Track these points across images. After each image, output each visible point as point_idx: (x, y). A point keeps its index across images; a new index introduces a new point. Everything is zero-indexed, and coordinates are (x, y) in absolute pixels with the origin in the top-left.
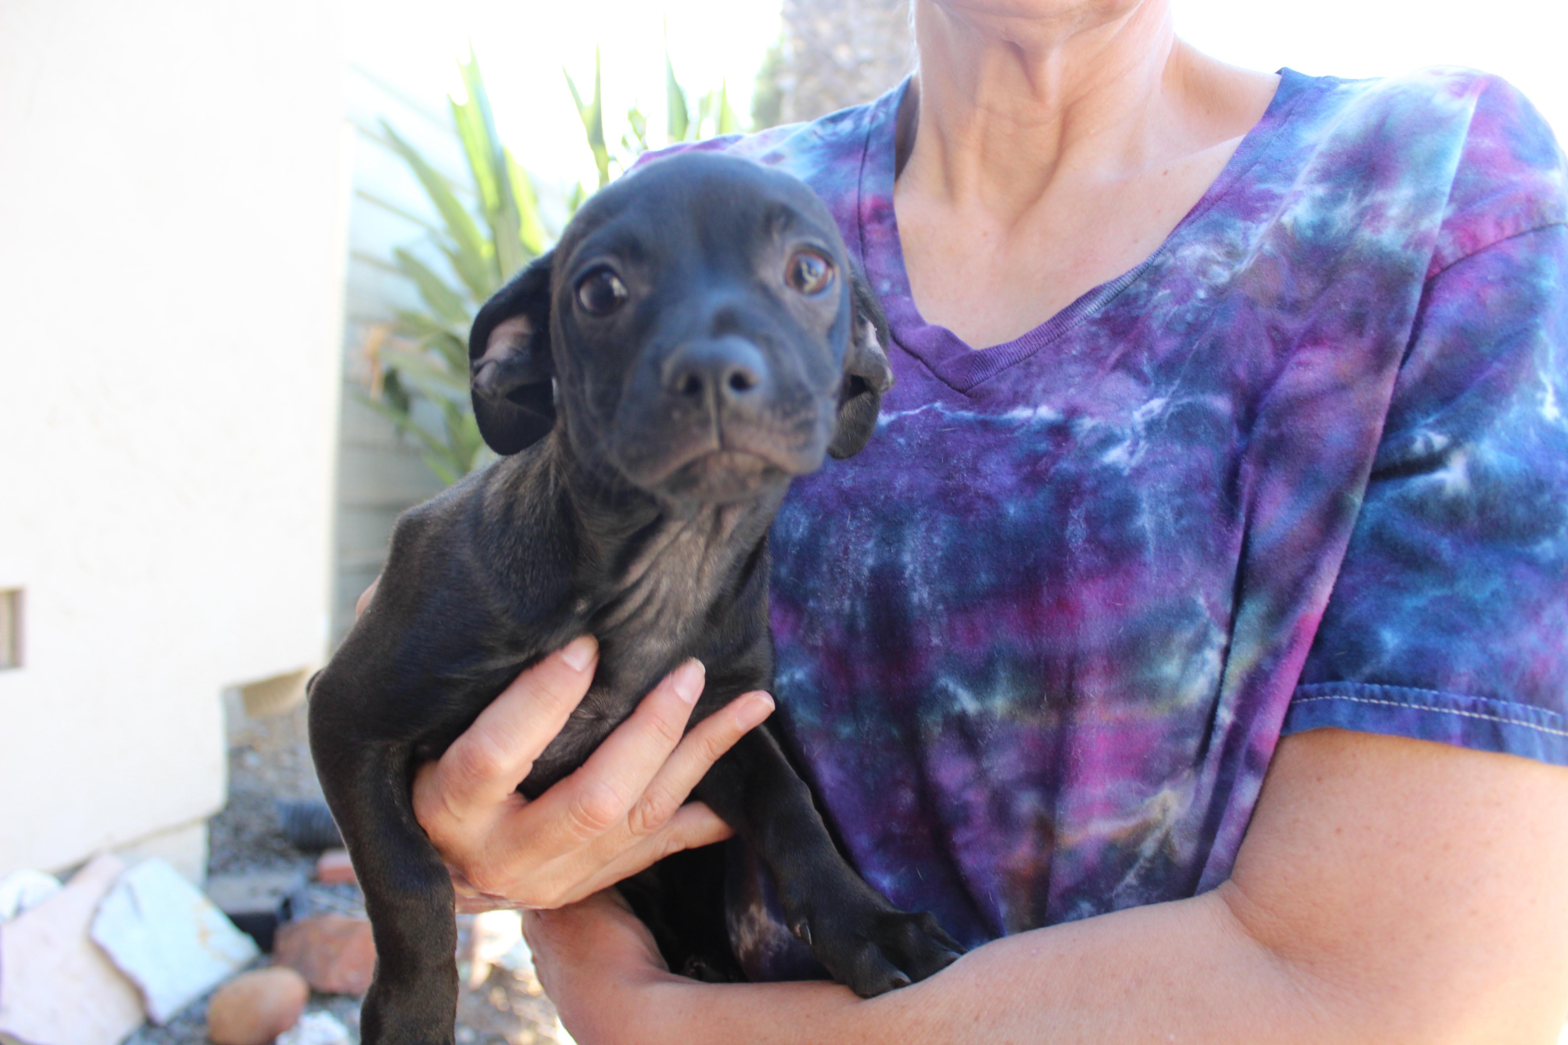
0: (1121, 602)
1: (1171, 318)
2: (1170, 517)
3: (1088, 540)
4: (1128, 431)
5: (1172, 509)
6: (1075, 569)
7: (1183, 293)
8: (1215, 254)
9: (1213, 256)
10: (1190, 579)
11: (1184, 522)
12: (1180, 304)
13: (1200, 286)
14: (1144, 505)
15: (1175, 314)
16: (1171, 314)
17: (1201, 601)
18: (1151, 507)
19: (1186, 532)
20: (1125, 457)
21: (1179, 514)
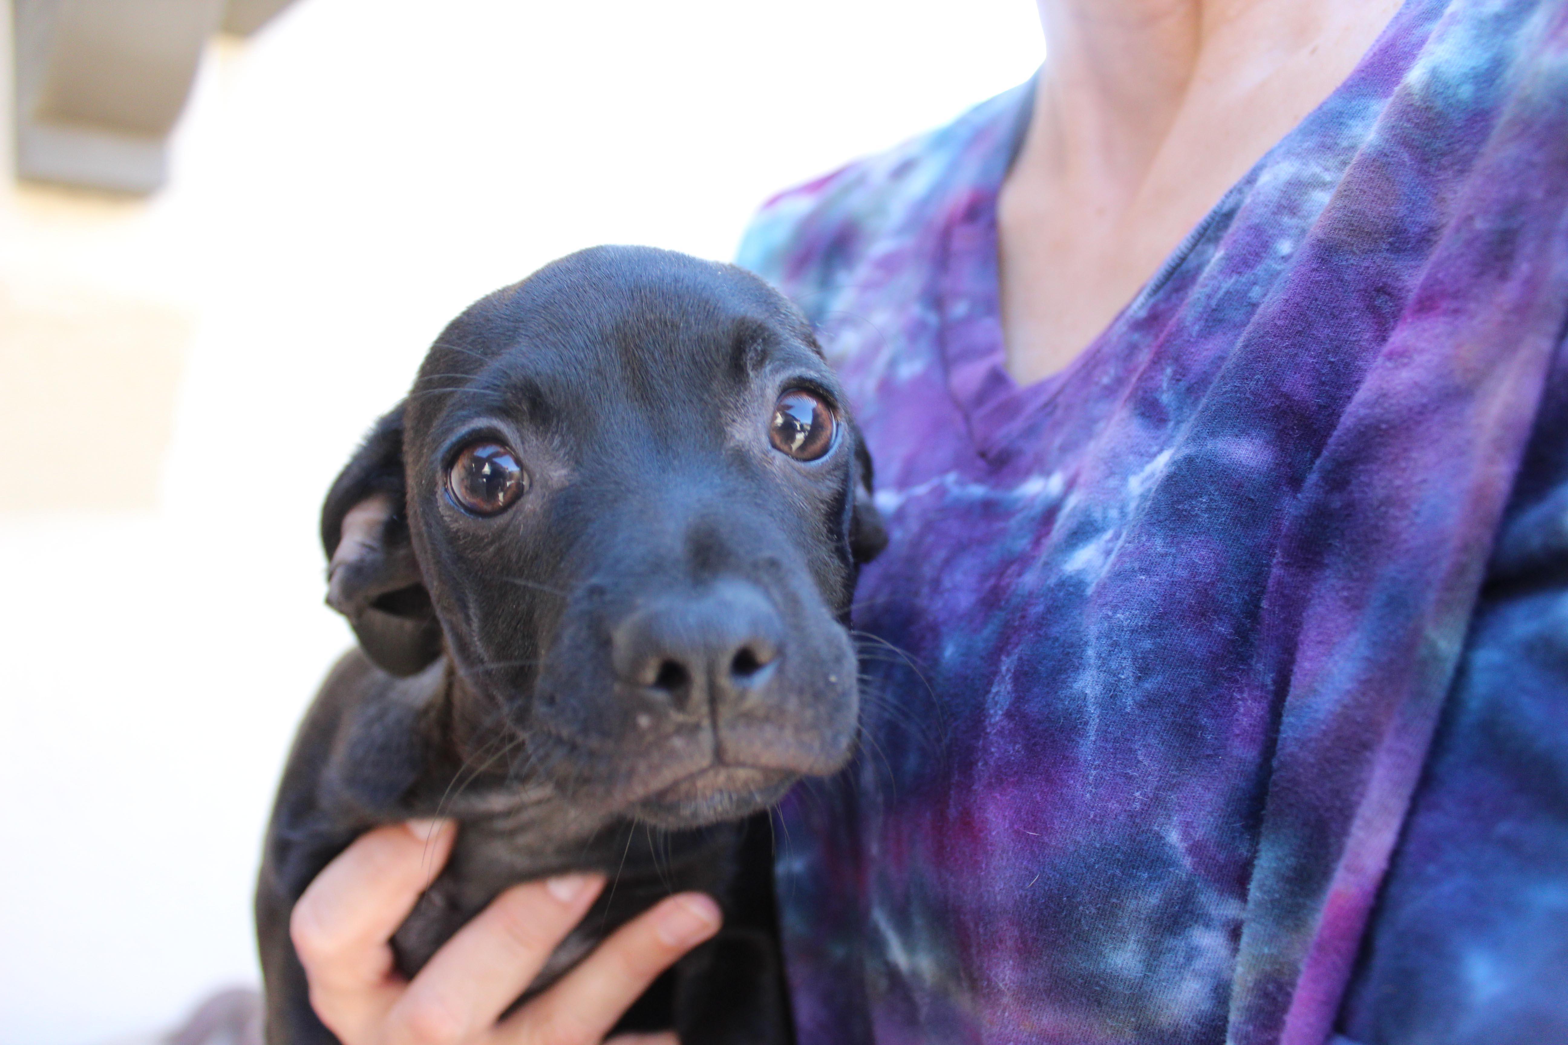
0: (1035, 830)
1: (1221, 299)
2: (1128, 674)
3: (1009, 715)
4: (1114, 513)
5: (1135, 660)
6: (986, 764)
7: (1244, 252)
8: (1317, 170)
9: (1314, 175)
10: (1151, 795)
11: (1148, 686)
12: (1240, 273)
13: (1283, 233)
14: (1090, 652)
15: (1228, 292)
16: (1221, 293)
17: (1174, 837)
18: (1099, 656)
19: (1151, 702)
20: (1098, 561)
21: (1144, 671)
